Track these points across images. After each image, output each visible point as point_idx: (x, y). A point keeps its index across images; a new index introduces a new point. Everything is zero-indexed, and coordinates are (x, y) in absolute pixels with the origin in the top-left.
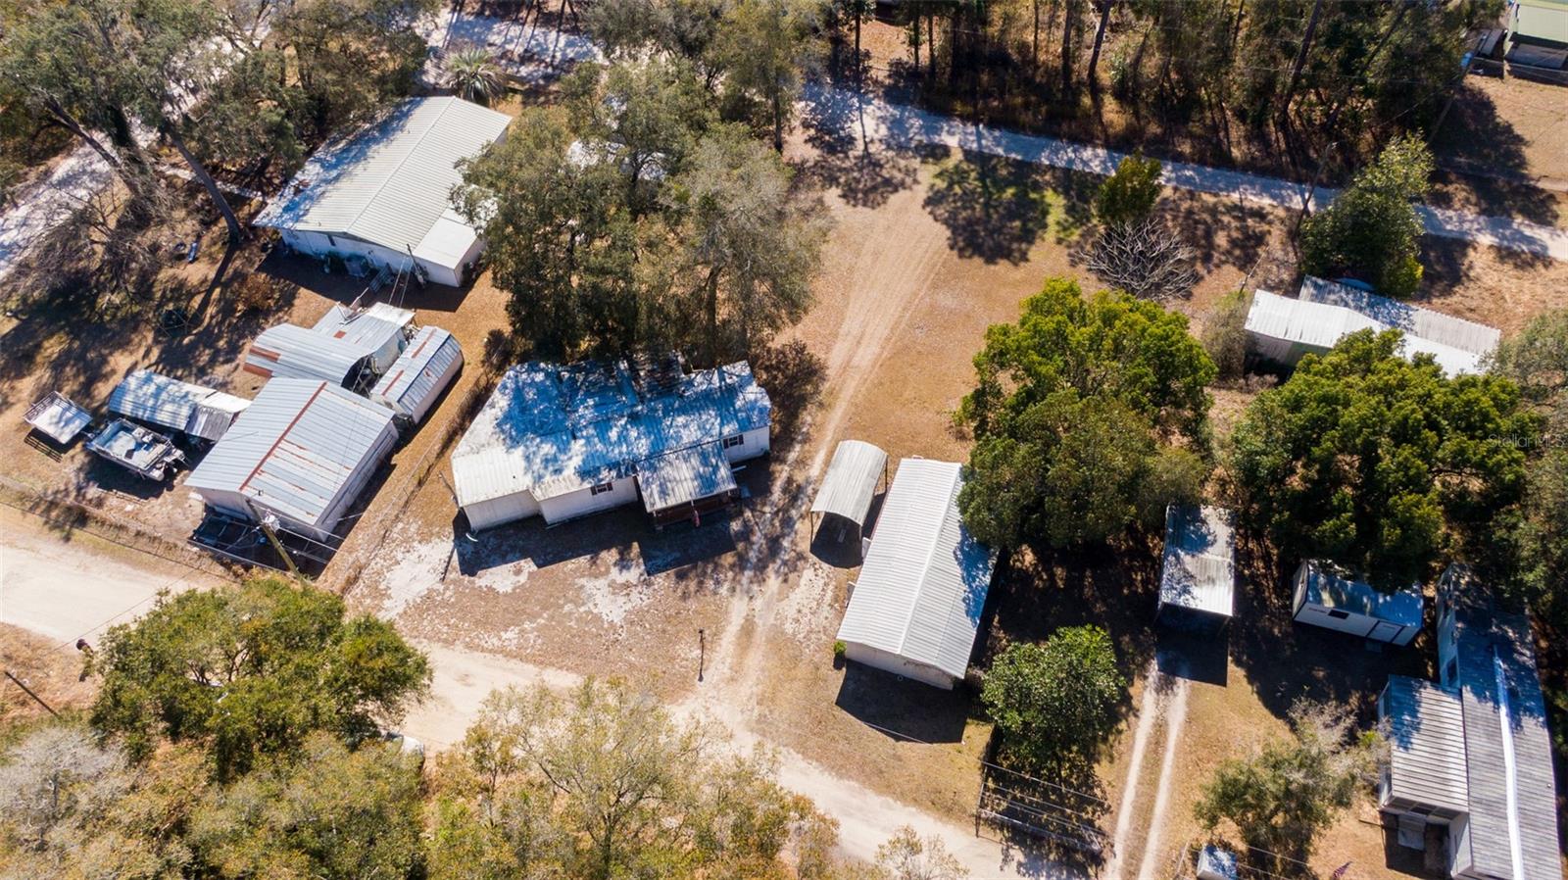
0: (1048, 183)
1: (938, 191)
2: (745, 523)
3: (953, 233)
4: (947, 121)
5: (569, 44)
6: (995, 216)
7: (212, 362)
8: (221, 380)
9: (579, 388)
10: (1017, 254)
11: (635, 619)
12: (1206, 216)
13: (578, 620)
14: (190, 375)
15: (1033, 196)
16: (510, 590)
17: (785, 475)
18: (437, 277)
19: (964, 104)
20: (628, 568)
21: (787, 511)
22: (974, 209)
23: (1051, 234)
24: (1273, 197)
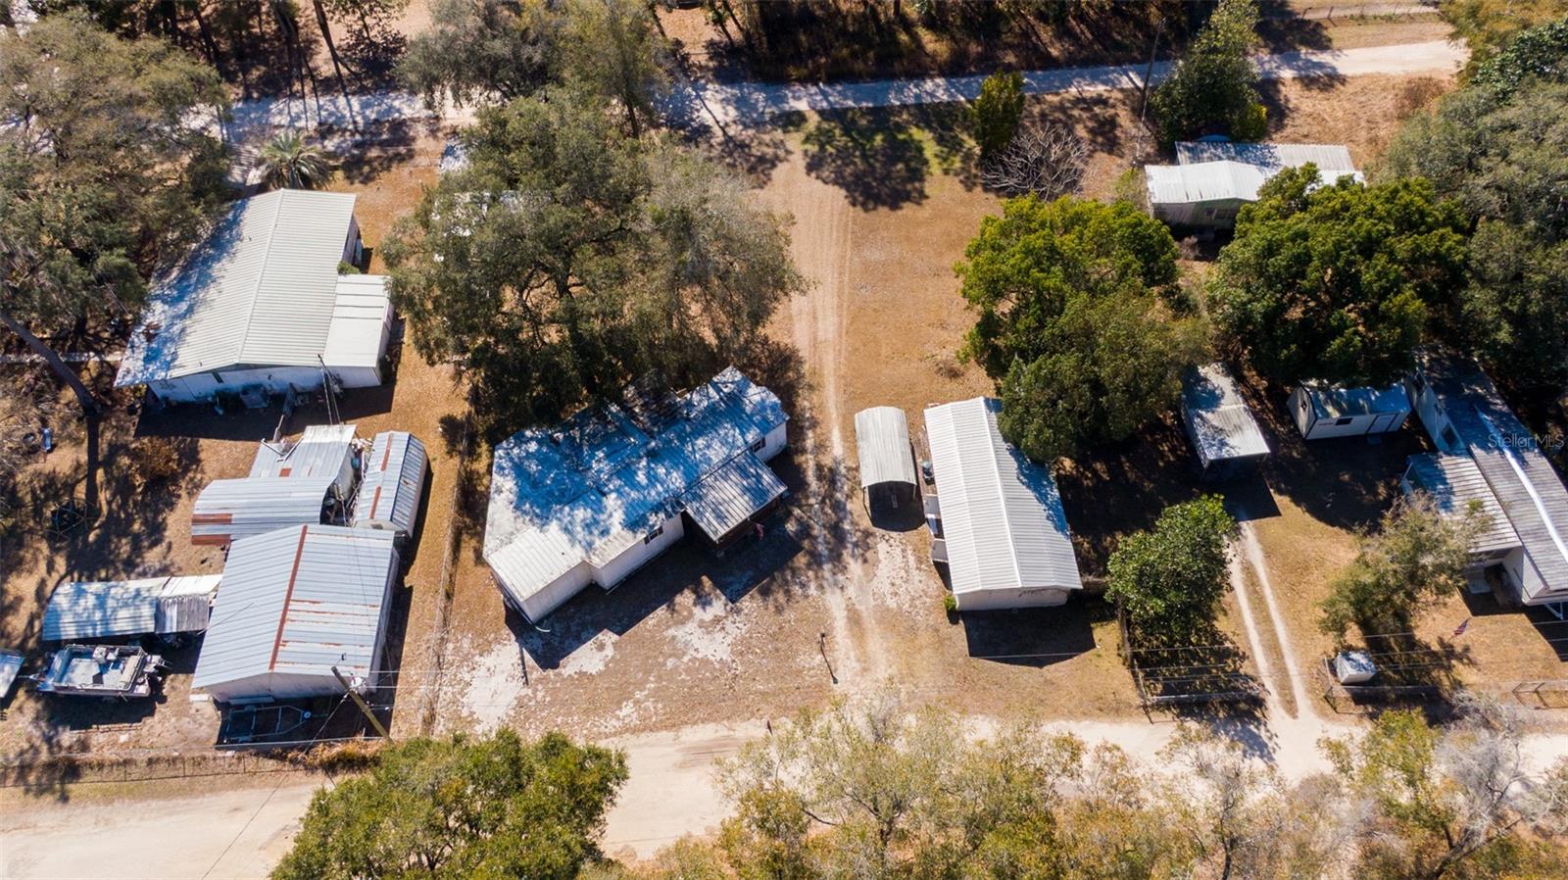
0: (908, 122)
1: (813, 156)
2: (799, 520)
3: (848, 190)
4: (787, 88)
5: (365, 106)
6: (877, 165)
7: (137, 549)
8: (158, 566)
9: (581, 445)
10: (915, 194)
11: (743, 647)
12: (1058, 115)
13: (688, 671)
14: (117, 572)
15: (901, 137)
16: (602, 668)
17: (811, 463)
18: (353, 381)
19: (797, 68)
20: (710, 603)
21: (831, 497)
22: (855, 164)
23: (935, 167)
24: (1105, 83)
